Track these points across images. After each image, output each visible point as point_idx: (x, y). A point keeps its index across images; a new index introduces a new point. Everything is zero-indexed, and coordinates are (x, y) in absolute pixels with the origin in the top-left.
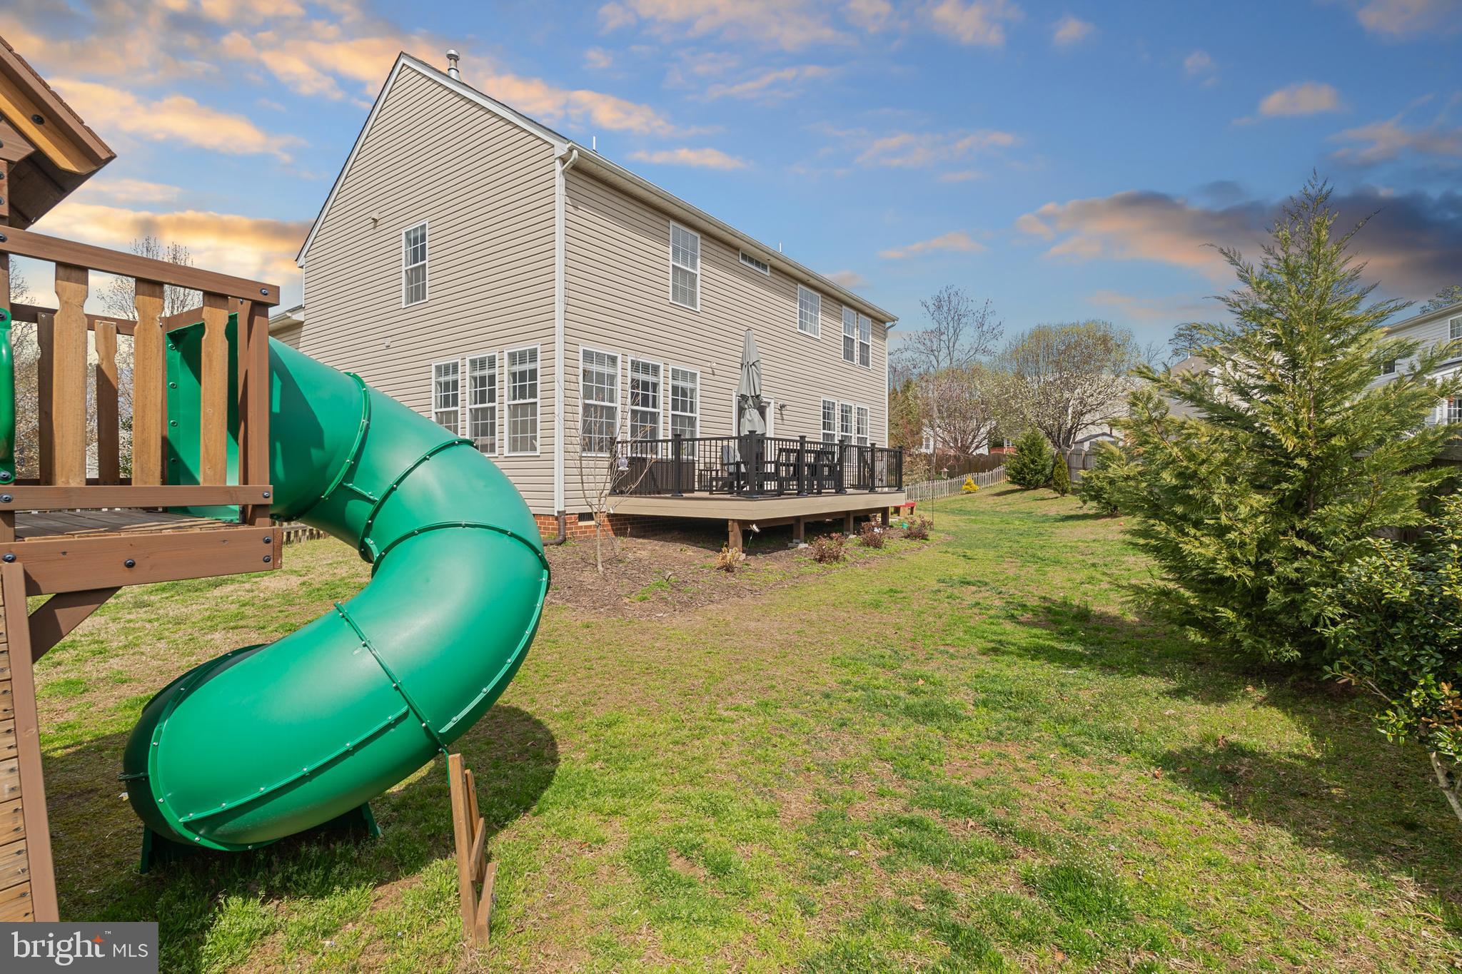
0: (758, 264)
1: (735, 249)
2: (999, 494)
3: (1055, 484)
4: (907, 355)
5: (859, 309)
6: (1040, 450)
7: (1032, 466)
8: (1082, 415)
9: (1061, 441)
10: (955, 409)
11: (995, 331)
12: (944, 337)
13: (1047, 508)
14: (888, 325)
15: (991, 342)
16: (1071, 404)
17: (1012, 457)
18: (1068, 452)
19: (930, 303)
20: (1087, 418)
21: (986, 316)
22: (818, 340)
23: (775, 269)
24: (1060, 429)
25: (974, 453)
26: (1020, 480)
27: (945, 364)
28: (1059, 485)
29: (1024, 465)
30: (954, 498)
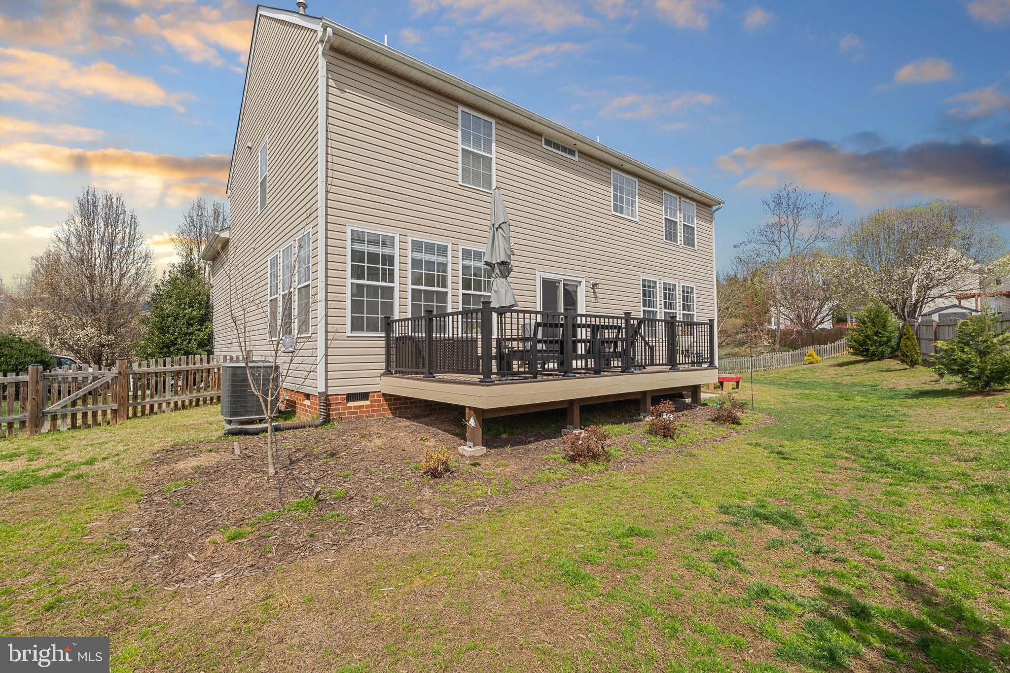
0: (564, 149)
1: (538, 134)
2: (841, 365)
3: (903, 355)
4: (751, 246)
5: (682, 193)
6: (885, 322)
7: (876, 338)
8: (928, 289)
9: (906, 314)
10: (798, 291)
11: (834, 220)
12: (784, 229)
13: (894, 381)
14: (714, 208)
15: (831, 230)
16: (916, 279)
17: (853, 330)
18: (916, 324)
19: (770, 201)
20: (934, 292)
21: (824, 207)
22: (636, 222)
23: (583, 154)
24: (904, 303)
25: (817, 328)
26: (862, 351)
27: (786, 253)
28: (907, 356)
29: (867, 337)
30: (796, 368)
